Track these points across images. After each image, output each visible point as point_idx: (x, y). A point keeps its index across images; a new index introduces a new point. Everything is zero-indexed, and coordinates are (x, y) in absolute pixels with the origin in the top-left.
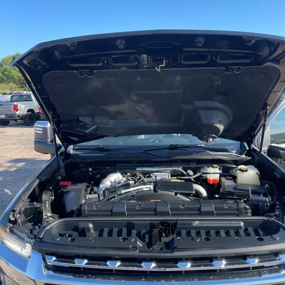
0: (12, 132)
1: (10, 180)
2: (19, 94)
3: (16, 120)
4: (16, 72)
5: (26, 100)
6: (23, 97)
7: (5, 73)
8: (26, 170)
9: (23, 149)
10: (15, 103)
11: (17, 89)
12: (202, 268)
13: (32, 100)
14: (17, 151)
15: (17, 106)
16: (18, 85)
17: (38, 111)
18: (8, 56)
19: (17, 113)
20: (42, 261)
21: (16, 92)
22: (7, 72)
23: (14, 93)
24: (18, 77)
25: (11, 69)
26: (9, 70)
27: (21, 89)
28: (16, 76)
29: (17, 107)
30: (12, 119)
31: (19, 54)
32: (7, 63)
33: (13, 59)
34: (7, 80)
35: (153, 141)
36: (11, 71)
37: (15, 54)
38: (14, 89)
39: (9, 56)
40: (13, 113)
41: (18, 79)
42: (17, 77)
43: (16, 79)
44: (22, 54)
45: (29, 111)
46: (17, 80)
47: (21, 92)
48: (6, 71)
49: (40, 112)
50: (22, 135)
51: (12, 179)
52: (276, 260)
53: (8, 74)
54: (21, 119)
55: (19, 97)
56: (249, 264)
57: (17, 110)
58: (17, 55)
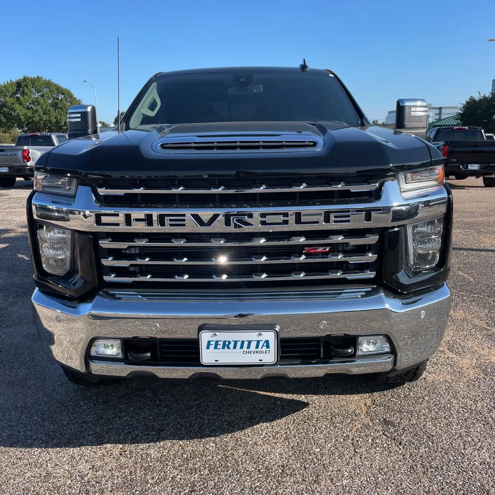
2: (32, 134)
3: (26, 177)
4: (23, 109)
6: (38, 141)
7: (3, 110)
10: (25, 148)
13: (53, 145)
15: (30, 152)
18: (9, 82)
19: (29, 164)
22: (7, 108)
24: (27, 117)
25: (13, 104)
26: (11, 106)
28: (23, 115)
29: (28, 155)
30: (20, 174)
31: (28, 78)
32: (7, 93)
33: (17, 87)
34: (7, 122)
36: (14, 107)
37: (22, 77)
39: (11, 81)
40: (22, 164)
41: (26, 121)
43: (23, 120)
46: (24, 122)
48: (5, 106)
52: (364, 185)
53: (8, 112)
55: (30, 139)
56: (332, 187)
57: (28, 159)
58: (25, 79)
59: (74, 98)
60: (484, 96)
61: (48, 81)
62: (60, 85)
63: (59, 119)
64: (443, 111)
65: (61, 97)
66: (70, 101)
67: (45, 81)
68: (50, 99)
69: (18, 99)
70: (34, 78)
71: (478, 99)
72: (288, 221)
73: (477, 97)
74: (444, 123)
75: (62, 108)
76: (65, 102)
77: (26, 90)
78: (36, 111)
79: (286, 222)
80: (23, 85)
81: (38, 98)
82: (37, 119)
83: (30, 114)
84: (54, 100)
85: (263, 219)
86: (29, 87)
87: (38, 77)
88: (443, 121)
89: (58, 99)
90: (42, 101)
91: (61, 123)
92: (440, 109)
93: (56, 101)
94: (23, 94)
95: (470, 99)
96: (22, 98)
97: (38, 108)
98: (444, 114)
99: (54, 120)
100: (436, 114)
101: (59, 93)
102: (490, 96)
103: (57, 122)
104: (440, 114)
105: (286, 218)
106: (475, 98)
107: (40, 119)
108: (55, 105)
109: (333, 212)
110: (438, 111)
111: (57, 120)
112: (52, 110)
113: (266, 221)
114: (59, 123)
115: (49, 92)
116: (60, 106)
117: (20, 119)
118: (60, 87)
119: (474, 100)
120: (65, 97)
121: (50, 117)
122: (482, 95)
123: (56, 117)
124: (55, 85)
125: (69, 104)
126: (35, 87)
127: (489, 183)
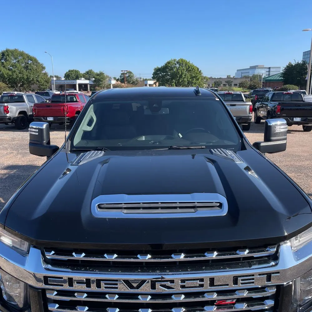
0: (2, 136)
1: (2, 187)
2: (10, 94)
3: (6, 123)
4: (6, 70)
5: (17, 101)
6: (14, 98)
8: (18, 177)
9: (15, 154)
10: (6, 104)
11: (7, 89)
12: (195, 259)
13: (24, 102)
14: (8, 156)
15: (8, 107)
16: (7, 84)
17: (31, 114)
19: (8, 115)
20: (41, 255)
21: (6, 92)
23: (3, 94)
27: (11, 88)
28: (6, 74)
29: (7, 109)
30: (2, 121)
31: (9, 50)
33: (2, 55)
35: (153, 143)
37: (5, 50)
38: (3, 89)
40: (3, 115)
42: (8, 76)
44: (12, 49)
45: (21, 113)
46: (7, 78)
47: (12, 92)
49: (33, 114)
50: (13, 139)
51: (4, 186)
52: (265, 252)
54: (12, 122)
55: (9, 97)
56: (239, 254)
57: (8, 112)
58: (7, 51)
59: (39, 63)
60: (298, 63)
61: (22, 52)
62: (29, 54)
63: (29, 76)
64: (271, 70)
65: (30, 62)
66: (36, 65)
67: (20, 52)
68: (22, 63)
69: (3, 63)
70: (13, 50)
71: (294, 64)
72: (203, 285)
73: (293, 63)
74: (272, 78)
75: (30, 69)
76: (33, 66)
77: (8, 58)
78: (15, 72)
79: (202, 286)
80: (6, 55)
81: (15, 63)
82: (15, 76)
83: (10, 73)
84: (26, 64)
85: (183, 284)
86: (10, 56)
87: (15, 49)
88: (272, 77)
89: (28, 63)
90: (18, 65)
91: (30, 79)
92: (269, 68)
93: (27, 65)
94: (6, 60)
95: (289, 64)
96: (5, 63)
97: (16, 69)
98: (272, 71)
99: (26, 77)
100: (267, 72)
101: (29, 59)
102: (302, 63)
103: (28, 78)
104: (269, 71)
105: (201, 283)
106: (292, 63)
107: (17, 77)
108: (26, 68)
109: (240, 276)
110: (268, 70)
111: (28, 77)
112: (25, 71)
113: (185, 286)
114: (29, 79)
115: (22, 59)
116: (29, 68)
117: (5, 77)
118: (30, 55)
119: (292, 65)
120: (33, 62)
121: (23, 75)
122: (297, 62)
123: (27, 75)
124: (27, 55)
125: (35, 66)
126: (14, 56)
127: (306, 129)
